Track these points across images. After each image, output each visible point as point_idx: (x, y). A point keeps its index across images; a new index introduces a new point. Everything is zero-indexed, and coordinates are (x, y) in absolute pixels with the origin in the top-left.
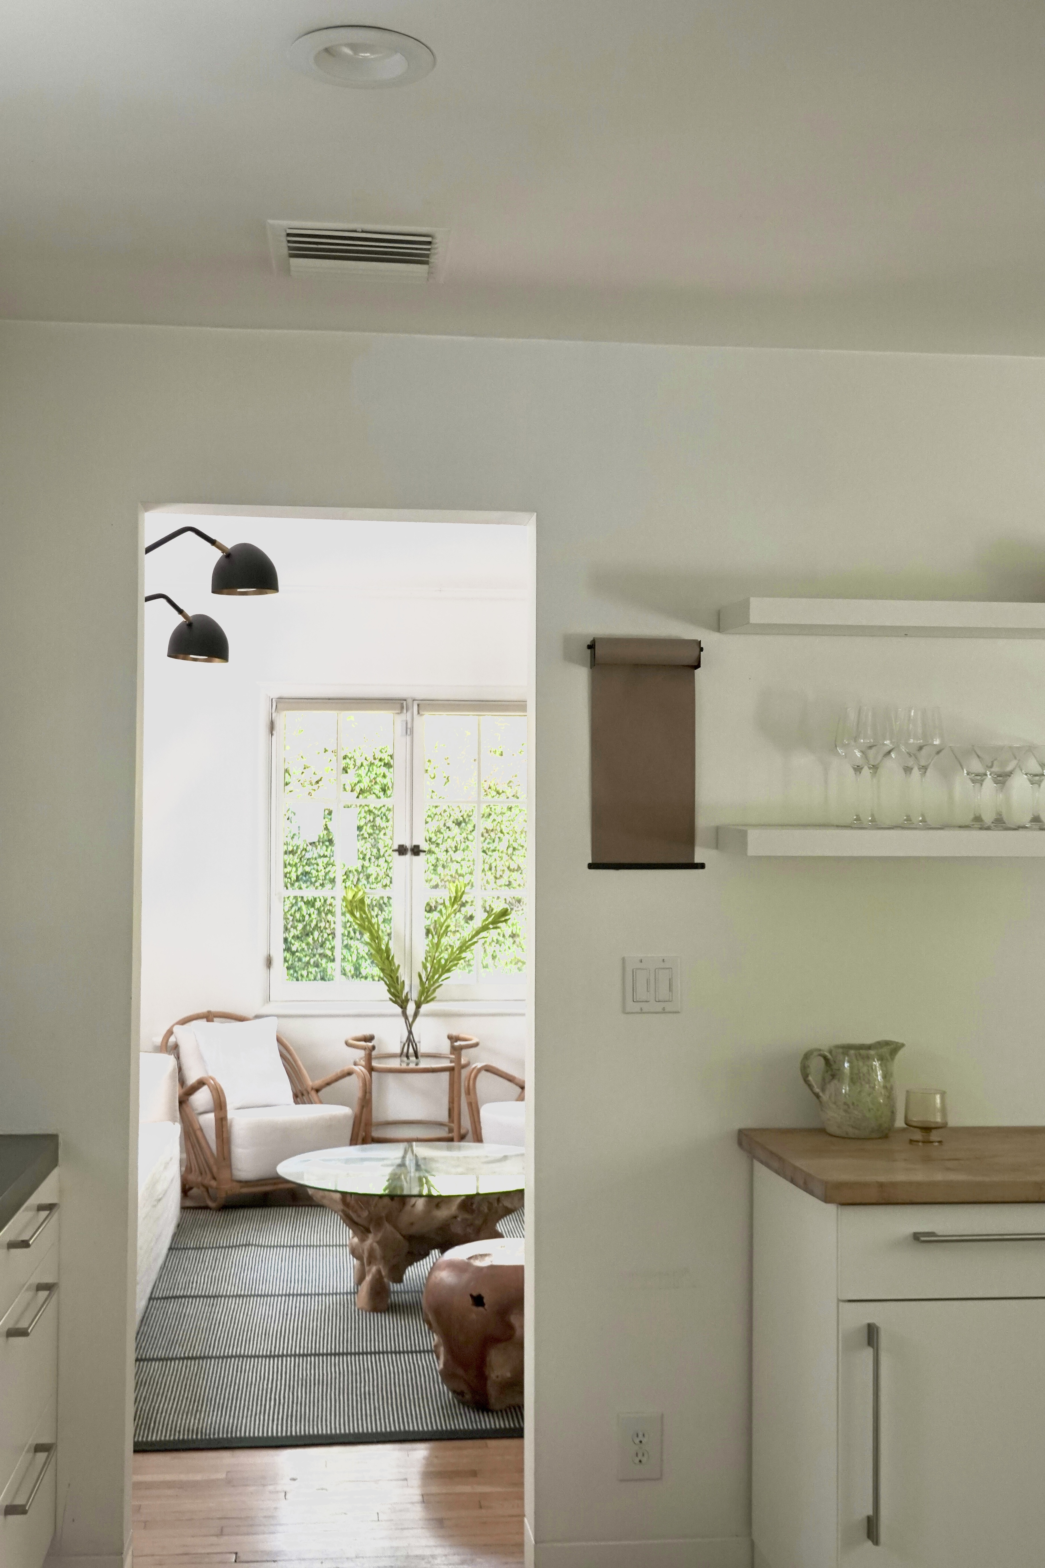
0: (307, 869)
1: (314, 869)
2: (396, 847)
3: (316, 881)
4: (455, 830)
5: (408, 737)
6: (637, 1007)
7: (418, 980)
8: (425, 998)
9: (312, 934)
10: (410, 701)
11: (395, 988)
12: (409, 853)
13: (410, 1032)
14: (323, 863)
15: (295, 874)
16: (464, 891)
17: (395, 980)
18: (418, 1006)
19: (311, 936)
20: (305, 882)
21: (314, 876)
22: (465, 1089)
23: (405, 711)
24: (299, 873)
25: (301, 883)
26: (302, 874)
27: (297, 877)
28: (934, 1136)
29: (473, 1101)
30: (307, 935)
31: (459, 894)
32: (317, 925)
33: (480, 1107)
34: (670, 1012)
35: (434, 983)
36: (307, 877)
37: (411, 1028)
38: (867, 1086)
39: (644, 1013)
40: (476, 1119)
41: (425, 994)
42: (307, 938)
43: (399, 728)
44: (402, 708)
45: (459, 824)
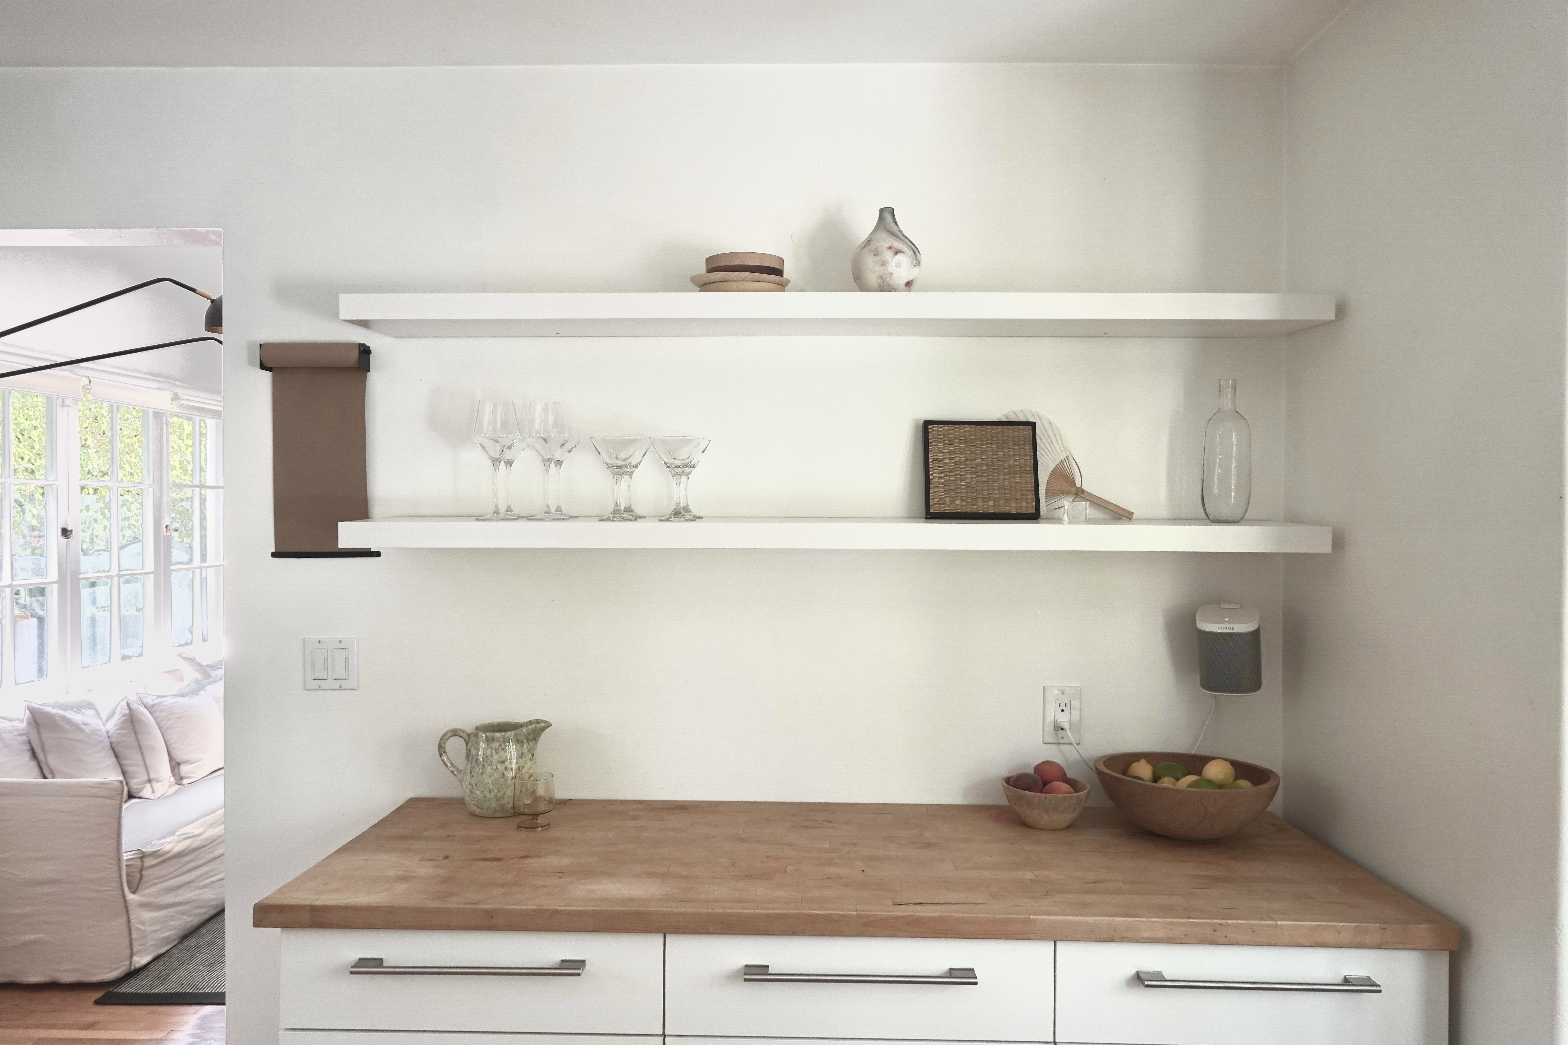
6: (316, 684)
28: (541, 820)
34: (346, 689)
38: (489, 767)
39: (322, 690)
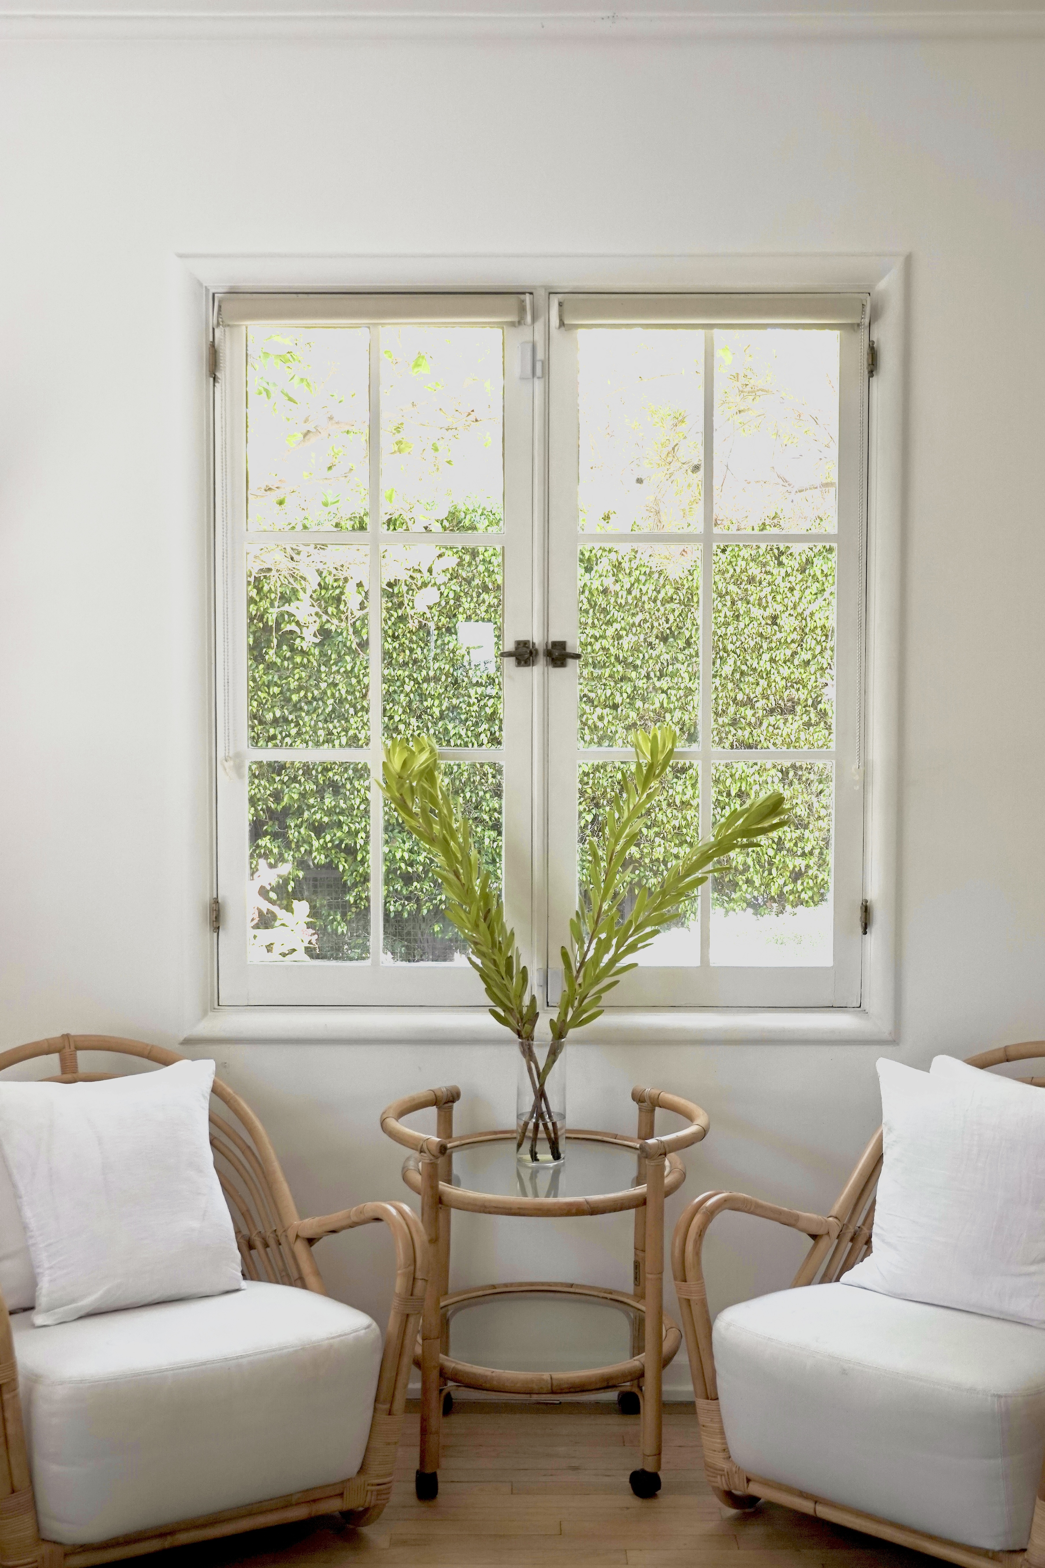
0: (455, 701)
1: (464, 702)
2: (509, 646)
3: (467, 720)
4: (661, 647)
5: (536, 381)
7: (562, 966)
8: (576, 1016)
9: (463, 791)
10: (541, 294)
11: (505, 989)
12: (542, 660)
13: (541, 1095)
14: (477, 693)
15: (439, 709)
16: (671, 750)
17: (503, 970)
18: (559, 1032)
19: (462, 795)
20: (453, 720)
21: (464, 711)
22: (673, 1264)
23: (529, 318)
24: (444, 708)
25: (447, 721)
26: (448, 709)
27: (441, 712)
29: (694, 1298)
30: (456, 793)
31: (661, 757)
32: (469, 778)
33: (711, 1318)
35: (598, 979)
36: (455, 714)
37: (542, 1085)
40: (702, 1344)
41: (576, 1003)
42: (456, 796)
43: (518, 364)
44: (522, 309)
45: (664, 639)
